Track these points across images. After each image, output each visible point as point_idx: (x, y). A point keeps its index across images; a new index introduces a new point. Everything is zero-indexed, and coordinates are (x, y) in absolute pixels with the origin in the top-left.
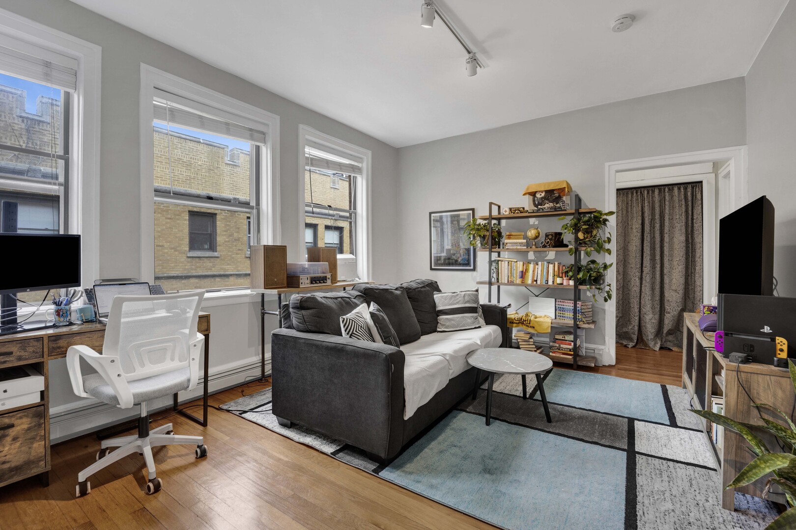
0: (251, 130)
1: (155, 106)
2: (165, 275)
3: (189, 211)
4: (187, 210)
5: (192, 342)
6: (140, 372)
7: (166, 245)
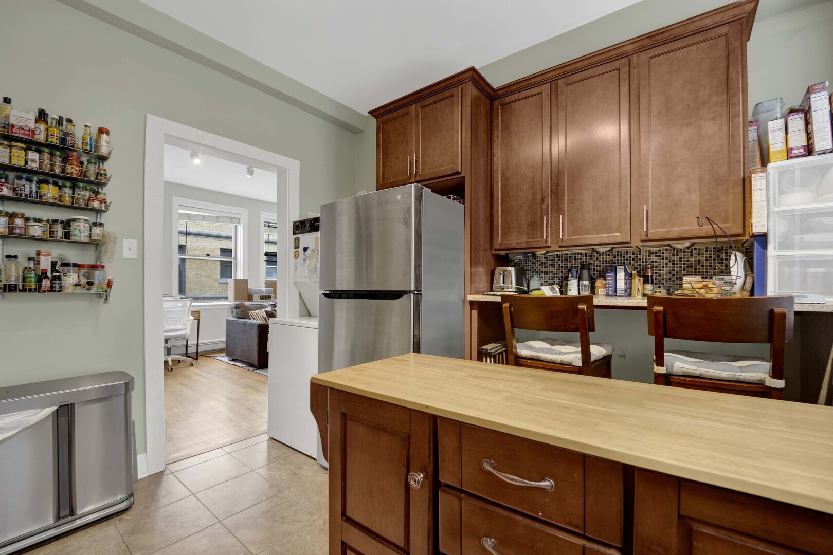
0: (231, 218)
1: (180, 214)
2: (202, 296)
3: (221, 249)
4: (219, 248)
5: (188, 319)
6: (167, 328)
7: (203, 274)
